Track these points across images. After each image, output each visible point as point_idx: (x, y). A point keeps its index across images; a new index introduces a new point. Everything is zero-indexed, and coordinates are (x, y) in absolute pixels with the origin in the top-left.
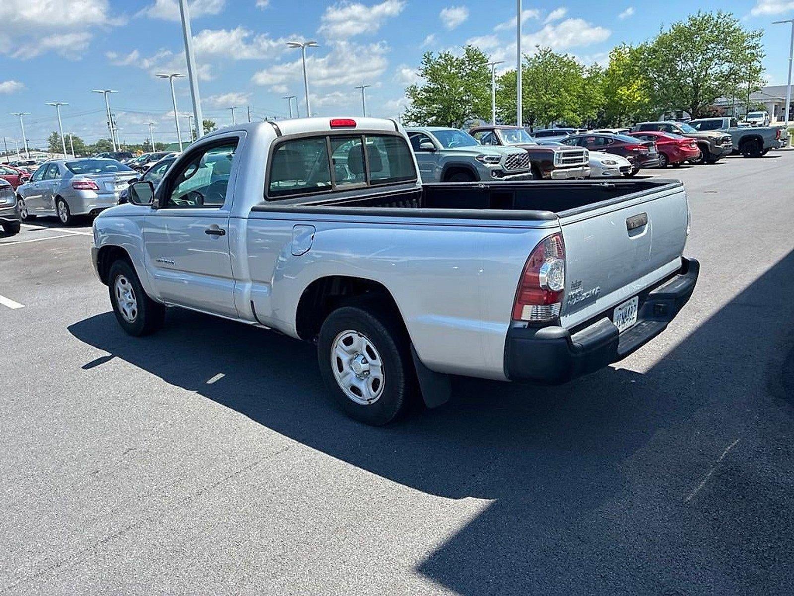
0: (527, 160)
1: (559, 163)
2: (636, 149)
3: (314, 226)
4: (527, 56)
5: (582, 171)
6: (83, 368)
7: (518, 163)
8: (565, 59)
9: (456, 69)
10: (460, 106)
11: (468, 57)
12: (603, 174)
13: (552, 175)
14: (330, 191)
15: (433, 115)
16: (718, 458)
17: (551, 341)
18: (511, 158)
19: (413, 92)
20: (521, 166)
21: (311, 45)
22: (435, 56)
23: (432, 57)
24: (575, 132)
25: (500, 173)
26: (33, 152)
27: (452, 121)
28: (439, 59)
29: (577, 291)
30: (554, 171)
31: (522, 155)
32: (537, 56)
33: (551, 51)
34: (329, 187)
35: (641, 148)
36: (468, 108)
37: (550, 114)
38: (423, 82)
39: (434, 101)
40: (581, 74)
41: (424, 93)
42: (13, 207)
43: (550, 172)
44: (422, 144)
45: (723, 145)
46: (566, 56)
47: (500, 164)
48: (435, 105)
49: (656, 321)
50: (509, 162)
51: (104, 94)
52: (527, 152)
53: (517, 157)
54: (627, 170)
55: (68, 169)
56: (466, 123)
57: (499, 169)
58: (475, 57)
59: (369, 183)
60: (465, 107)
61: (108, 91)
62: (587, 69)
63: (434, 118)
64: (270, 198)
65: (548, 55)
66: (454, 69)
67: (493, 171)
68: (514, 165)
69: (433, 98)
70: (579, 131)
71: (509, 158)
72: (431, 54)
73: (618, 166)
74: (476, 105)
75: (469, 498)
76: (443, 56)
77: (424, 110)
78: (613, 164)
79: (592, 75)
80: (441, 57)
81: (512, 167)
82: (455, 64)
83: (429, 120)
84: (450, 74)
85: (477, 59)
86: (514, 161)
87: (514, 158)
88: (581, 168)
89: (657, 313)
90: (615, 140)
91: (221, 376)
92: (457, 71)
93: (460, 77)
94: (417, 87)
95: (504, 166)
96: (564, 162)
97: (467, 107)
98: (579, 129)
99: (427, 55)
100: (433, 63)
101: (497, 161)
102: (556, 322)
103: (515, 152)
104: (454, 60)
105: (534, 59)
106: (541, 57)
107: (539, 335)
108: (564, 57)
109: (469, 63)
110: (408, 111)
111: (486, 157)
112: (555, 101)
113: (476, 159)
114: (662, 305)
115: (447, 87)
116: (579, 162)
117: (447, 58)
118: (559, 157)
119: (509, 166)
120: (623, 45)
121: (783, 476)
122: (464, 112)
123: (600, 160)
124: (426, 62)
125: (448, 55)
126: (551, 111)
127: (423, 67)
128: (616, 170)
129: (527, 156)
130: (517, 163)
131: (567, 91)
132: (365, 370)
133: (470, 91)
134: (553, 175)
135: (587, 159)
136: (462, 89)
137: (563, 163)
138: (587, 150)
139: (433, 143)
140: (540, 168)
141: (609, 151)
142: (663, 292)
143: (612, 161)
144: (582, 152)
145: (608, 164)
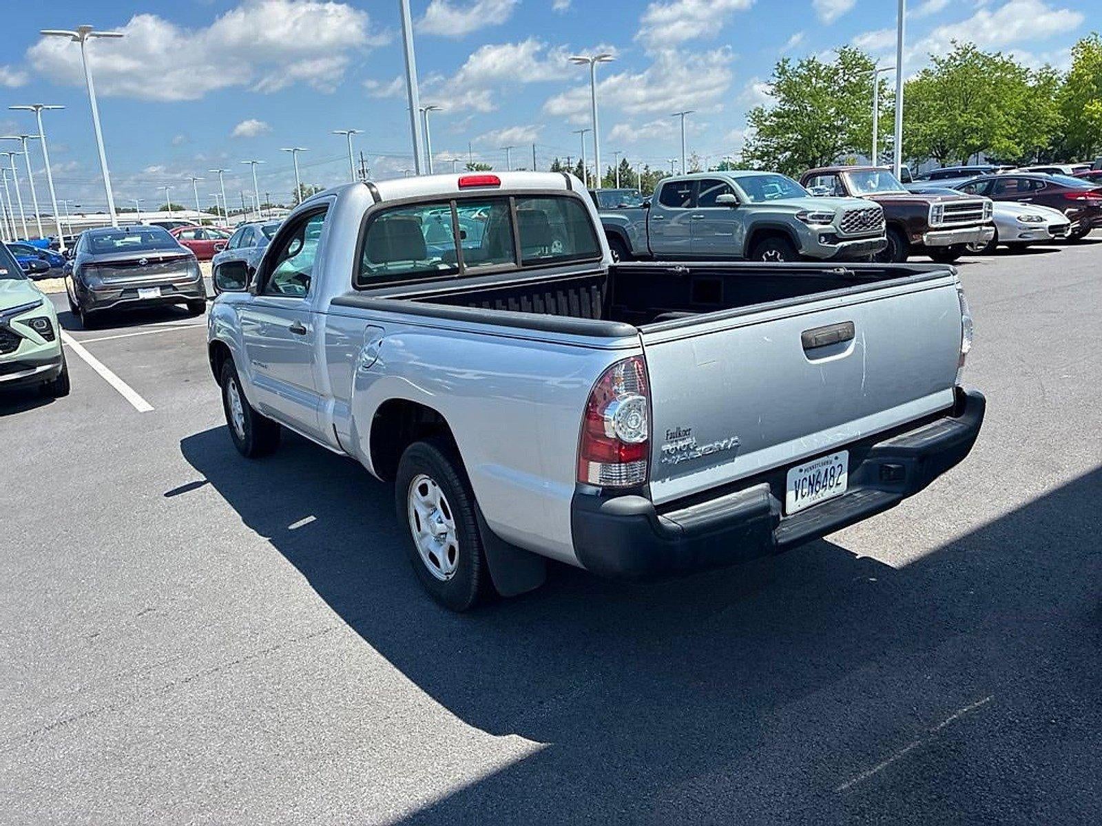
0: (879, 218)
1: (937, 221)
2: (1083, 198)
3: (383, 328)
4: (935, 56)
5: (979, 232)
6: (166, 495)
7: (863, 223)
8: (997, 59)
9: (824, 82)
10: (829, 136)
11: (844, 64)
12: (1020, 236)
13: (925, 239)
14: (456, 276)
15: (787, 149)
16: (935, 723)
17: (625, 520)
18: (851, 215)
19: (758, 117)
20: (868, 227)
21: (603, 59)
22: (794, 64)
23: (789, 66)
24: (995, 171)
25: (832, 238)
26: (274, 209)
27: (815, 158)
28: (798, 68)
29: (681, 444)
30: (929, 233)
31: (871, 211)
32: (952, 57)
33: (974, 48)
34: (455, 271)
35: (1090, 196)
36: (840, 140)
37: (971, 142)
38: (772, 104)
39: (788, 129)
40: (1023, 81)
41: (775, 119)
42: (194, 282)
43: (922, 235)
44: (718, 197)
46: (998, 55)
47: (833, 225)
48: (791, 135)
49: (882, 491)
50: (848, 221)
51: (346, 136)
52: (878, 205)
53: (862, 214)
54: (1063, 231)
55: (263, 235)
56: (837, 159)
57: (830, 231)
58: (854, 63)
59: (520, 262)
60: (837, 136)
61: (352, 132)
62: (1034, 73)
63: (788, 154)
64: (358, 286)
65: (970, 54)
66: (821, 81)
67: (821, 235)
68: (856, 226)
69: (788, 126)
70: (1002, 169)
71: (848, 216)
72: (787, 62)
73: (1047, 224)
74: (852, 132)
75: (514, 736)
76: (806, 63)
77: (774, 142)
78: (1038, 221)
79: (1042, 83)
80: (802, 66)
81: (853, 228)
82: (823, 74)
83: (780, 157)
84: (815, 88)
85: (857, 65)
86: (855, 219)
87: (856, 215)
88: (977, 229)
89: (885, 477)
90: (1047, 183)
91: (312, 518)
92: (826, 84)
93: (829, 93)
94: (764, 109)
95: (839, 229)
96: (946, 219)
97: (839, 136)
98: (1002, 166)
99: (781, 62)
100: (789, 75)
101: (829, 221)
102: (640, 490)
103: (859, 207)
104: (822, 68)
105: (946, 61)
106: (958, 58)
107: (608, 508)
108: (994, 57)
109: (844, 71)
110: (749, 145)
111: (811, 214)
112: (980, 123)
113: (795, 217)
114: (892, 466)
115: (809, 109)
116: (975, 219)
117: (811, 66)
118: (938, 212)
119: (848, 227)
120: (1094, 37)
121: (1031, 770)
122: (834, 144)
123: (1016, 215)
124: (780, 74)
125: (813, 61)
126: (971, 138)
127: (775, 81)
128: (1042, 230)
129: (879, 213)
130: (860, 223)
131: (999, 108)
132: (442, 532)
133: (843, 113)
134: (928, 240)
135: (989, 214)
136: (833, 110)
137: (944, 221)
138: (991, 201)
139: (735, 195)
140: (908, 229)
141: (1036, 201)
142: (899, 445)
143: (1037, 217)
144: (981, 204)
145: (1028, 221)
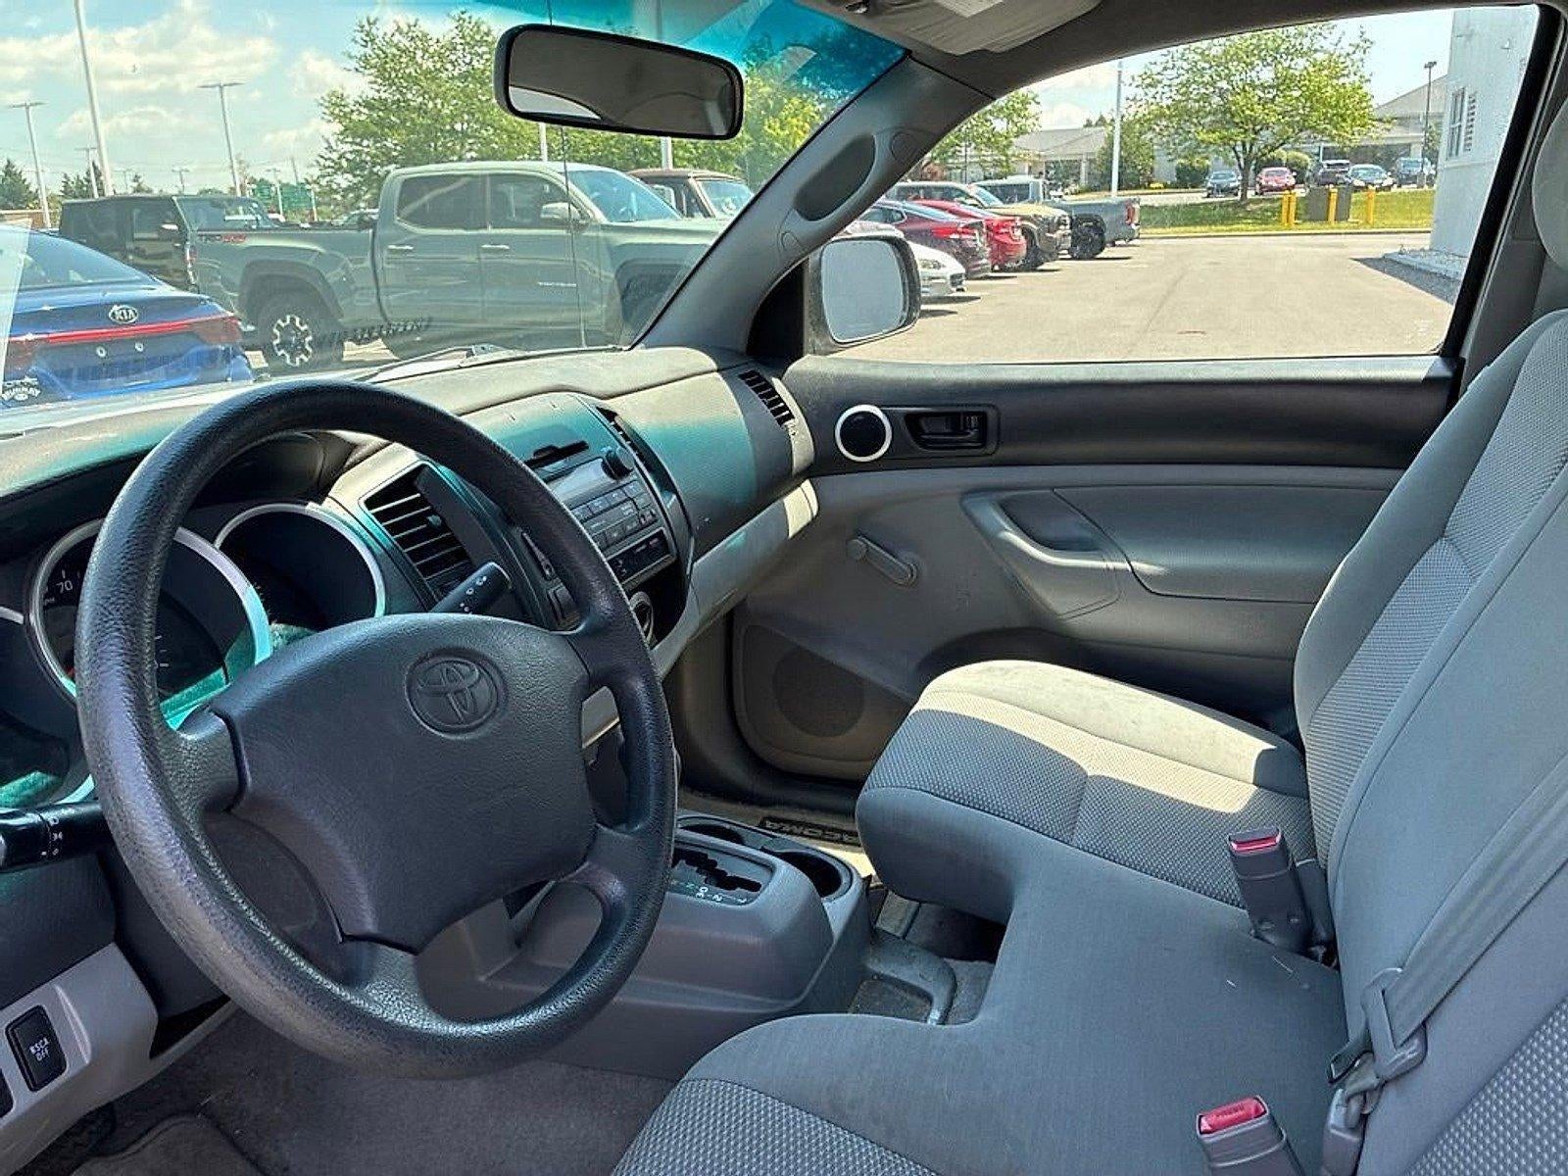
2: (956, 236)
10: (450, 144)
11: (463, 37)
19: (336, 105)
22: (385, 28)
23: (379, 30)
28: (394, 34)
38: (359, 87)
41: (365, 111)
45: (1059, 232)
60: (463, 146)
72: (374, 24)
73: (947, 272)
76: (405, 28)
78: (935, 268)
80: (399, 31)
92: (438, 65)
94: (346, 95)
99: (365, 23)
100: (380, 44)
104: (430, 40)
109: (464, 49)
110: (330, 148)
117: (413, 33)
124: (365, 41)
127: (358, 51)
128: (943, 281)
139: (572, 205)
143: (933, 262)
145: (925, 266)
